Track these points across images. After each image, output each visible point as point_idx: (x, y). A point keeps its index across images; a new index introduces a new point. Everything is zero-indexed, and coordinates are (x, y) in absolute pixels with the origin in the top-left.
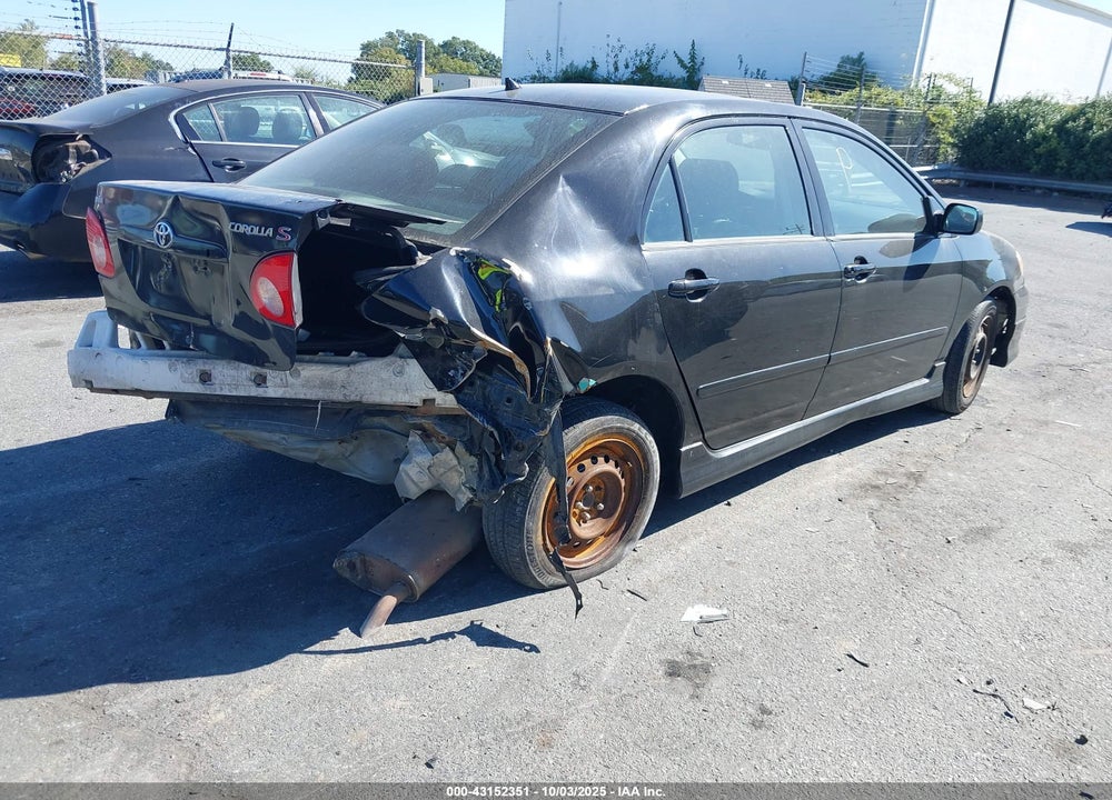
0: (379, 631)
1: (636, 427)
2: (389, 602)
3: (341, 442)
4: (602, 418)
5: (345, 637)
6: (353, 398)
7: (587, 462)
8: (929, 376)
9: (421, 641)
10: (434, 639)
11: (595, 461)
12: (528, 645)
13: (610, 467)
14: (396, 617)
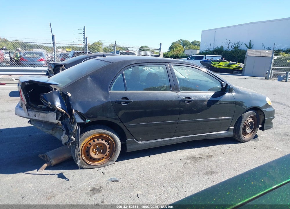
0: (42, 171)
1: (110, 133)
2: (45, 165)
3: (53, 130)
4: (99, 130)
5: (35, 171)
6: (47, 121)
7: (96, 140)
8: (227, 130)
9: (48, 174)
10: (51, 174)
11: (98, 140)
12: (67, 179)
13: (104, 142)
14: (47, 169)
